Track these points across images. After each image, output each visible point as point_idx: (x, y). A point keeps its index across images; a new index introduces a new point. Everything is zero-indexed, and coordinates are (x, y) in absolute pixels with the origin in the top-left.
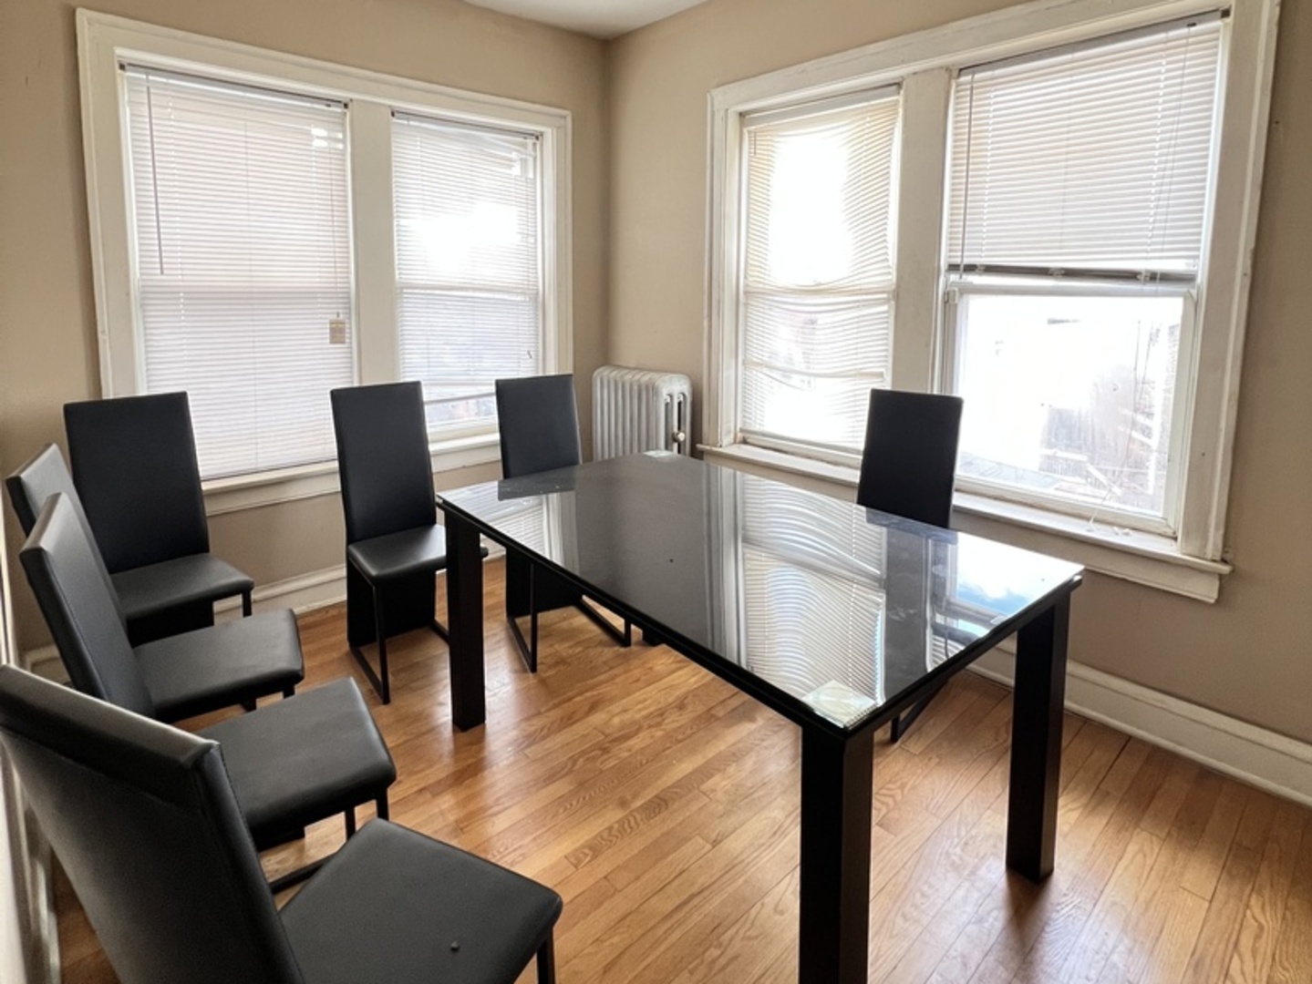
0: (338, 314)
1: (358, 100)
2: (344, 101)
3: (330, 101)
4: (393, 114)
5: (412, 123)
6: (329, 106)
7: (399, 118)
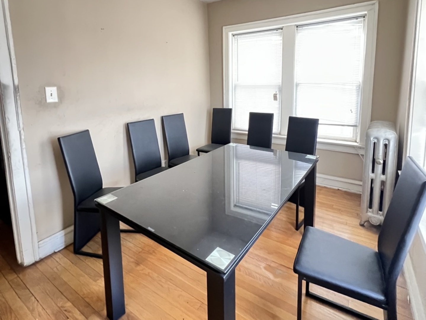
0: (276, 92)
1: (285, 26)
2: (281, 27)
3: (277, 29)
4: (297, 27)
5: (303, 28)
6: (277, 30)
7: (299, 28)
